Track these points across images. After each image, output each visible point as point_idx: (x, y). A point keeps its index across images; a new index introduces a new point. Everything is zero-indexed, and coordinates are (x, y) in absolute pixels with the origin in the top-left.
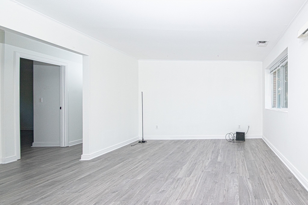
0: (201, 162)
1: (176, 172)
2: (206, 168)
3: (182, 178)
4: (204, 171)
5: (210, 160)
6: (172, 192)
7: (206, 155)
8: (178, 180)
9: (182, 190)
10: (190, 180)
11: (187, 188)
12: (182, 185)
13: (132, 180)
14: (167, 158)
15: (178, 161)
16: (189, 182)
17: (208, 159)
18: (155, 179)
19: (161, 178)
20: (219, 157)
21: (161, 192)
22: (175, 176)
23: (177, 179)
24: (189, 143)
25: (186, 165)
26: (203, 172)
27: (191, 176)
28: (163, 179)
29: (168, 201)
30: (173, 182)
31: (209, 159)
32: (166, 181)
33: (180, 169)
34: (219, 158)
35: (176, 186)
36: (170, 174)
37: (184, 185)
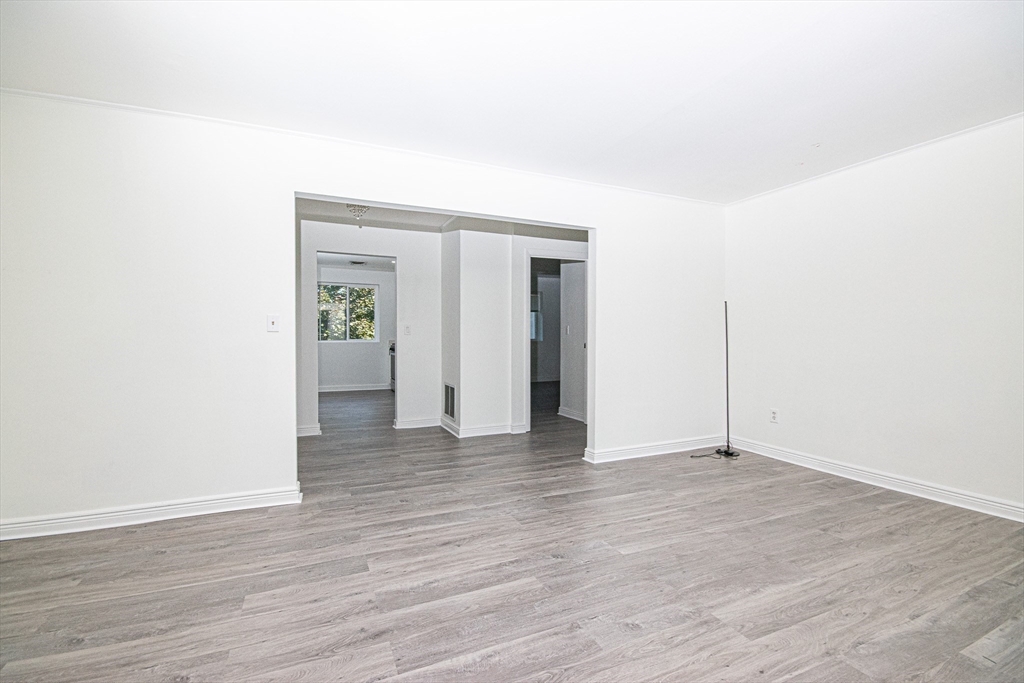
0: (867, 609)
1: (726, 593)
2: (862, 649)
3: (724, 625)
4: (841, 656)
5: (920, 623)
6: (651, 647)
7: (923, 592)
8: (706, 622)
9: (683, 666)
10: (745, 654)
11: (704, 674)
12: (701, 649)
13: (610, 547)
14: (746, 529)
15: (768, 558)
16: (730, 658)
17: (914, 617)
18: (652, 578)
19: (669, 583)
20: (995, 633)
21: (627, 625)
22: (711, 603)
23: (705, 616)
24: (882, 507)
25: (783, 587)
26: (827, 659)
27: (764, 640)
28: (671, 588)
29: (616, 669)
30: (684, 618)
31: (924, 617)
32: (671, 602)
33: (748, 590)
34: (983, 641)
35: (680, 638)
36: (701, 587)
37: (705, 654)
